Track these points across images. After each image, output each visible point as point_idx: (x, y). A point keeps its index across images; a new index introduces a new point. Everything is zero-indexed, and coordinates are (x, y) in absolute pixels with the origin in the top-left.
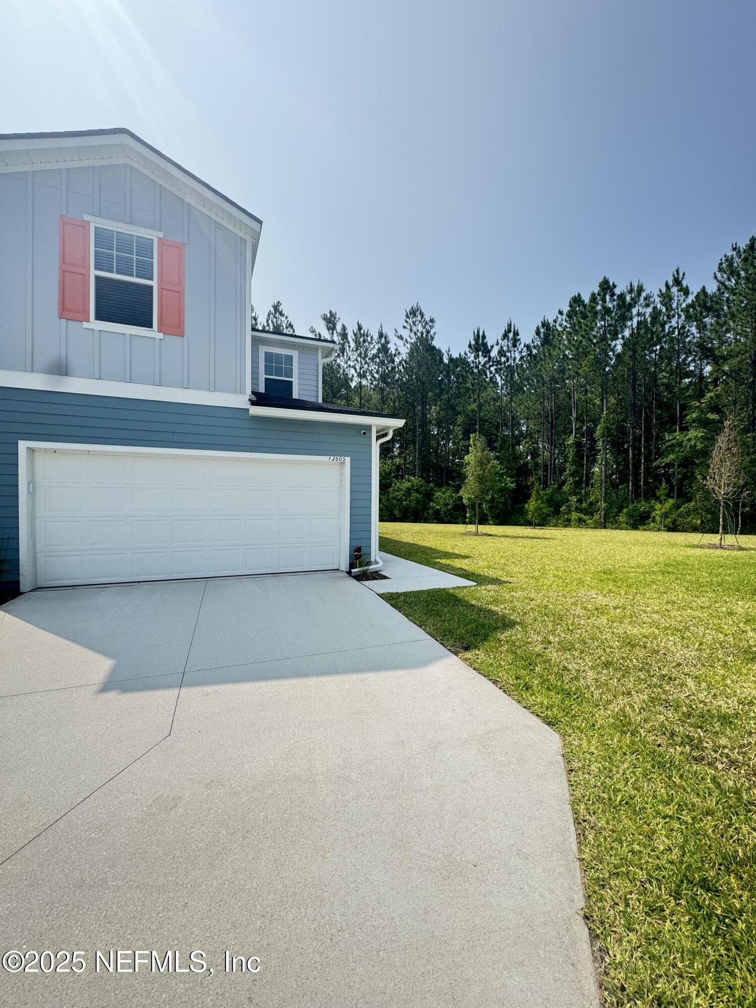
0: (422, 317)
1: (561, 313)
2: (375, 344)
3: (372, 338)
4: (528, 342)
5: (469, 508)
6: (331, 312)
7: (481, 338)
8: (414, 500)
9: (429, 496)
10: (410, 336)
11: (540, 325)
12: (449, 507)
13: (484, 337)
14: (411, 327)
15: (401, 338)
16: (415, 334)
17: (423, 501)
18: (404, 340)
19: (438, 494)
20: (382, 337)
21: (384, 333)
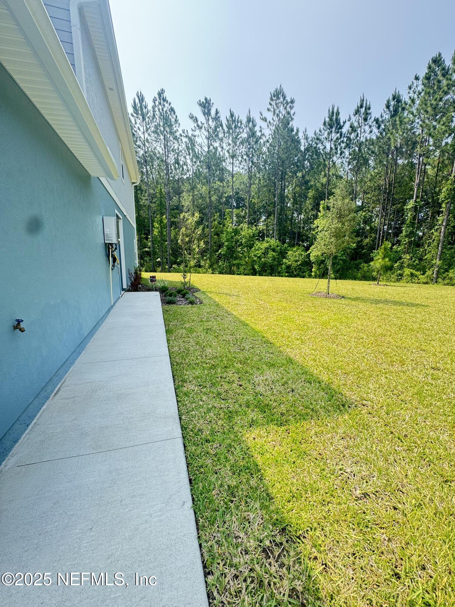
0: (284, 99)
1: (417, 78)
2: (244, 127)
3: (241, 122)
4: (378, 116)
5: (315, 264)
6: (206, 99)
7: (335, 115)
8: (271, 258)
9: (283, 254)
10: (273, 119)
11: (391, 98)
12: (299, 263)
13: (338, 113)
14: (274, 110)
15: (265, 120)
16: (278, 115)
17: (278, 258)
18: (268, 121)
19: (290, 253)
20: (250, 121)
21: (251, 117)
